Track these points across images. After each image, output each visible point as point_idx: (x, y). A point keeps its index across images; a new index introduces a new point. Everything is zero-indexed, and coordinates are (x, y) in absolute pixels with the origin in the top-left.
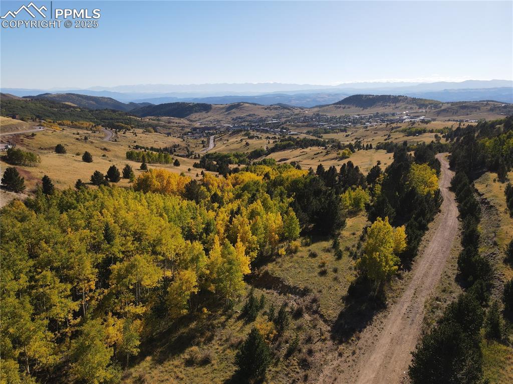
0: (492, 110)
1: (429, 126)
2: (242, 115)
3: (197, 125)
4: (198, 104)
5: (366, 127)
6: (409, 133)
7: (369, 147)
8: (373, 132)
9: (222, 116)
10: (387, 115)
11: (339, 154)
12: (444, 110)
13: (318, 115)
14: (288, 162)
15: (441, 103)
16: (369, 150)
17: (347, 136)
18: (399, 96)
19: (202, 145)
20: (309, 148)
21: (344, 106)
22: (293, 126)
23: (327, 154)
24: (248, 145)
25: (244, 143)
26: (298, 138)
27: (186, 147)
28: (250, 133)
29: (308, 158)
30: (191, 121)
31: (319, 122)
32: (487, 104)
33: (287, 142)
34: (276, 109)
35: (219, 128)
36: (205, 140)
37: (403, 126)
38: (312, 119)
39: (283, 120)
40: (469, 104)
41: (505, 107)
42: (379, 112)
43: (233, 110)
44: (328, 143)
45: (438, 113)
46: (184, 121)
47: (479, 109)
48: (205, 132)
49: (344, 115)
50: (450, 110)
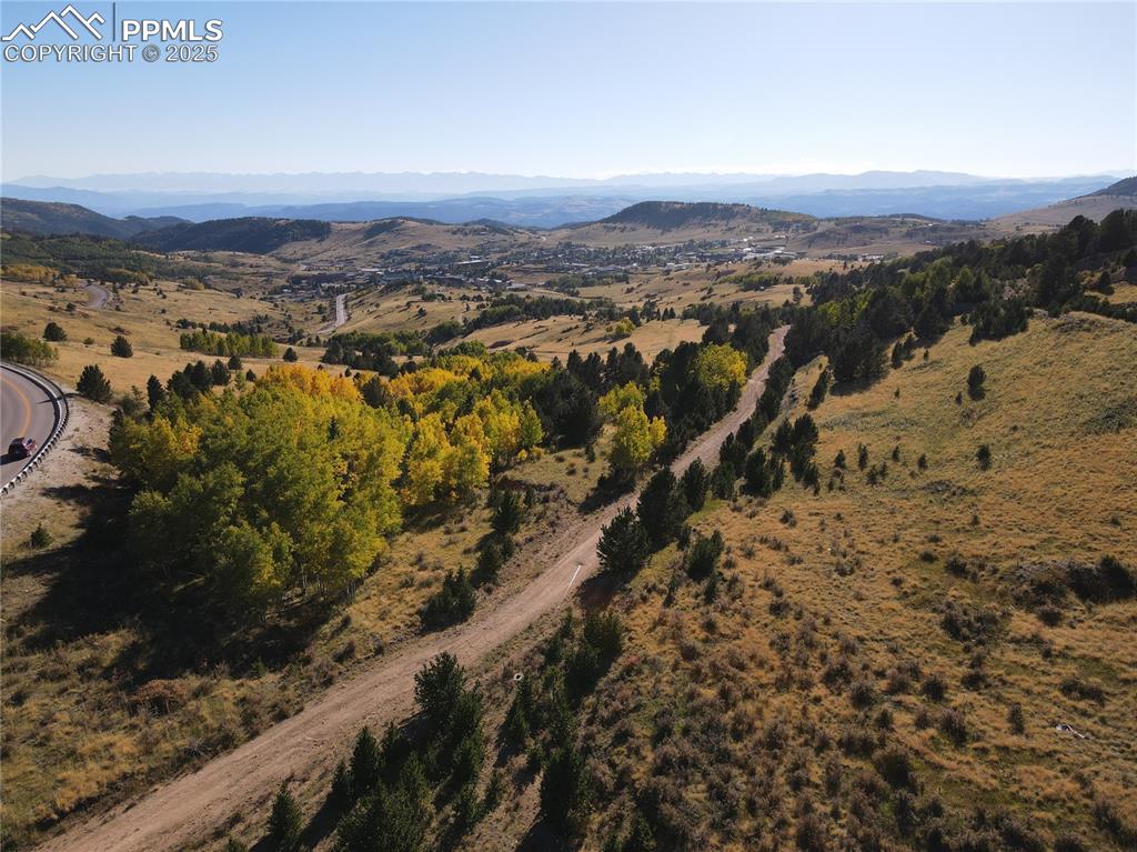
0: (909, 235)
1: (787, 270)
2: (402, 248)
3: (301, 270)
4: (299, 223)
5: (668, 272)
6: (749, 284)
7: (670, 315)
8: (681, 283)
9: (357, 250)
10: (711, 245)
11: (611, 329)
12: (821, 235)
13: (568, 245)
14: (511, 347)
15: (816, 219)
16: (668, 321)
17: (629, 291)
18: (734, 205)
19: (319, 317)
20: (552, 318)
21: (622, 226)
22: (516, 271)
23: (588, 329)
24: (425, 315)
25: (414, 310)
26: (528, 297)
27: (284, 322)
28: (424, 289)
29: (551, 339)
30: (286, 261)
31: (570, 260)
32: (902, 223)
33: (507, 307)
34: (476, 232)
35: (353, 278)
36: (325, 304)
37: (740, 269)
38: (555, 254)
39: (494, 258)
40: (866, 222)
41: (934, 229)
42: (694, 238)
43: (382, 236)
44: (590, 306)
45: (811, 242)
46: (267, 262)
47: (886, 232)
48: (321, 287)
49: (622, 244)
50: (832, 235)
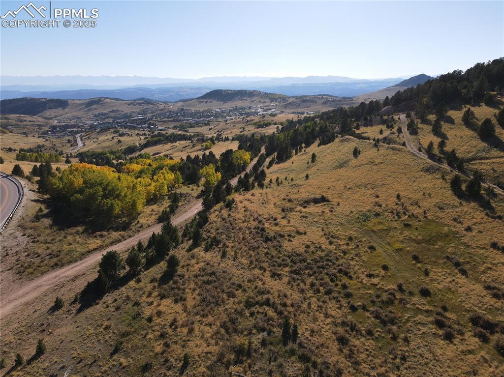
0: (324, 103)
1: (275, 119)
2: (105, 111)
3: (55, 122)
4: (52, 101)
5: (226, 121)
6: (260, 125)
7: (227, 139)
8: (232, 125)
9: (82, 113)
10: (245, 108)
11: (203, 146)
12: (290, 104)
13: (182, 109)
14: (162, 155)
15: (288, 97)
16: (226, 142)
17: (210, 129)
18: (254, 91)
19: (69, 145)
20: (178, 142)
21: (206, 100)
22: (160, 122)
23: (193, 146)
24: (121, 142)
25: (116, 140)
26: (166, 133)
27: (52, 148)
28: (119, 131)
29: (178, 151)
30: (47, 119)
31: (183, 116)
32: (322, 98)
33: (158, 138)
34: (140, 104)
35: (82, 126)
36: (71, 138)
37: (256, 119)
38: (177, 114)
39: (149, 116)
40: (308, 98)
41: (334, 101)
42: (238, 105)
43: (94, 106)
44: (194, 136)
45: (286, 107)
46: (38, 119)
47: (316, 102)
48: (66, 130)
49: (207, 109)
50: (294, 103)
